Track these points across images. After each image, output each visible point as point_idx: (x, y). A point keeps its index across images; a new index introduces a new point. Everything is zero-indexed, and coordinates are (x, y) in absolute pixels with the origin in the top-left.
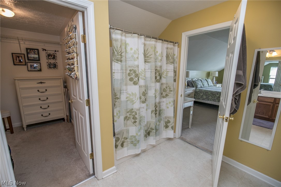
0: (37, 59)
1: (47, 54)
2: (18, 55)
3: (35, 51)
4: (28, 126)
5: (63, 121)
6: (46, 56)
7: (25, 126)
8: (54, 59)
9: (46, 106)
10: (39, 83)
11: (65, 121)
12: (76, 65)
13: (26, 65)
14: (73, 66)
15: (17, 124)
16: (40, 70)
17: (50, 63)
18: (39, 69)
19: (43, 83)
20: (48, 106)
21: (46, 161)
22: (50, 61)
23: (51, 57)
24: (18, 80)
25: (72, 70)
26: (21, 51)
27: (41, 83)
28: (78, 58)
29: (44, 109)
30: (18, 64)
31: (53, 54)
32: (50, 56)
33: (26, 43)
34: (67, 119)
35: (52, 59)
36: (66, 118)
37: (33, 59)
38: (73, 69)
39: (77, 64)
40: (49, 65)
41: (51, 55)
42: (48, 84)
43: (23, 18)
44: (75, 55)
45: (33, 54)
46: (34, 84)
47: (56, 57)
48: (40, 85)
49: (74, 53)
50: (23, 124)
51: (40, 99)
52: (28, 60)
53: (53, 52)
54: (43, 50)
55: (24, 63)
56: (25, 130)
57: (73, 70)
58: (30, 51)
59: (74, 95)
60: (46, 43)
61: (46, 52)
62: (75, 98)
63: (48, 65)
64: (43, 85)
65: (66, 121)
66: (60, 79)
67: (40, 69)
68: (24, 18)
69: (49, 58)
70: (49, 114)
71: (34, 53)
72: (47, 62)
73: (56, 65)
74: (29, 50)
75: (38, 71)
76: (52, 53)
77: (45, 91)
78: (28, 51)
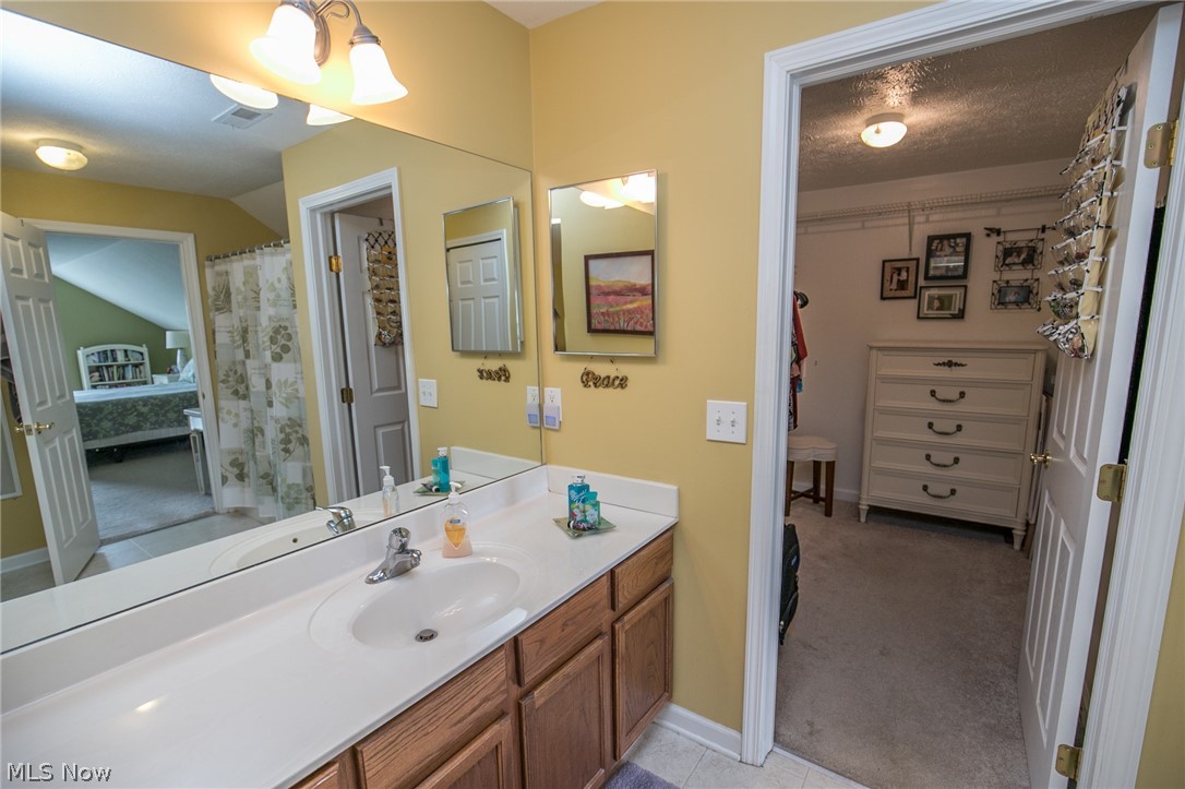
0: (956, 274)
1: (1000, 247)
2: (899, 265)
3: (958, 240)
4: (876, 512)
5: (1006, 541)
6: (997, 257)
7: (864, 507)
8: (1030, 266)
9: (948, 459)
10: (944, 364)
11: (1012, 543)
12: (1089, 285)
13: (915, 297)
14: (1071, 295)
15: (847, 491)
16: (961, 315)
17: (1008, 282)
18: (956, 312)
19: (956, 364)
20: (956, 460)
21: (882, 653)
22: (1007, 275)
23: (1016, 260)
24: (879, 349)
25: (1067, 310)
26: (910, 249)
27: (950, 364)
28: (1113, 250)
29: (938, 465)
30: (892, 294)
31: (1030, 245)
32: (1015, 254)
33: (934, 218)
34: (1025, 536)
35: (1020, 267)
36: (1018, 532)
37: (943, 272)
38: (1071, 307)
39: (1101, 283)
40: (999, 291)
41: (1019, 251)
42: (974, 369)
43: (932, 132)
44: (1097, 237)
45: (946, 256)
46: (925, 368)
47: (1041, 253)
48: (945, 372)
49: (1090, 231)
50: (860, 498)
51: (930, 425)
52: (927, 278)
53: (1032, 235)
54: (988, 235)
55: (910, 292)
56: (863, 519)
57: (1074, 312)
58: (940, 246)
59: (1060, 432)
60: (1007, 201)
61: (1001, 239)
62: (1062, 445)
63: (996, 292)
64: (955, 373)
65: (1017, 546)
66: (1035, 352)
67: (959, 309)
68: (936, 130)
69: (1007, 265)
70: (953, 492)
71: (951, 250)
72: (994, 281)
73: (1031, 292)
74: (935, 243)
75: (954, 317)
76: (1021, 239)
77: (958, 396)
78: (933, 248)
